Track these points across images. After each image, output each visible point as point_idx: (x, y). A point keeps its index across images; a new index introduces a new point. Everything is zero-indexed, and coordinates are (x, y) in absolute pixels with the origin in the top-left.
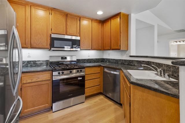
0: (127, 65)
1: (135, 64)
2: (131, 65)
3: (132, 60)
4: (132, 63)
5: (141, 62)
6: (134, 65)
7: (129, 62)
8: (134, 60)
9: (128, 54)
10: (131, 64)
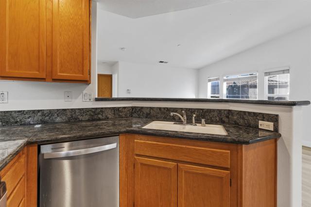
0: (89, 120)
1: (109, 116)
2: (100, 119)
3: (102, 108)
4: (102, 115)
5: (120, 109)
6: (107, 118)
7: (92, 114)
8: (106, 108)
9: (90, 95)
10: (100, 116)
